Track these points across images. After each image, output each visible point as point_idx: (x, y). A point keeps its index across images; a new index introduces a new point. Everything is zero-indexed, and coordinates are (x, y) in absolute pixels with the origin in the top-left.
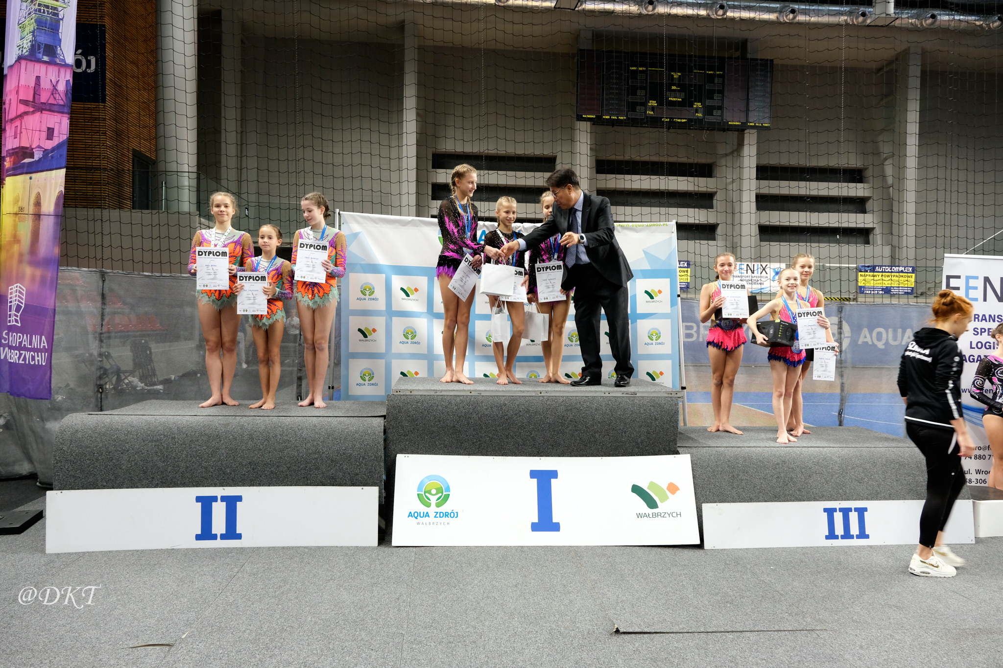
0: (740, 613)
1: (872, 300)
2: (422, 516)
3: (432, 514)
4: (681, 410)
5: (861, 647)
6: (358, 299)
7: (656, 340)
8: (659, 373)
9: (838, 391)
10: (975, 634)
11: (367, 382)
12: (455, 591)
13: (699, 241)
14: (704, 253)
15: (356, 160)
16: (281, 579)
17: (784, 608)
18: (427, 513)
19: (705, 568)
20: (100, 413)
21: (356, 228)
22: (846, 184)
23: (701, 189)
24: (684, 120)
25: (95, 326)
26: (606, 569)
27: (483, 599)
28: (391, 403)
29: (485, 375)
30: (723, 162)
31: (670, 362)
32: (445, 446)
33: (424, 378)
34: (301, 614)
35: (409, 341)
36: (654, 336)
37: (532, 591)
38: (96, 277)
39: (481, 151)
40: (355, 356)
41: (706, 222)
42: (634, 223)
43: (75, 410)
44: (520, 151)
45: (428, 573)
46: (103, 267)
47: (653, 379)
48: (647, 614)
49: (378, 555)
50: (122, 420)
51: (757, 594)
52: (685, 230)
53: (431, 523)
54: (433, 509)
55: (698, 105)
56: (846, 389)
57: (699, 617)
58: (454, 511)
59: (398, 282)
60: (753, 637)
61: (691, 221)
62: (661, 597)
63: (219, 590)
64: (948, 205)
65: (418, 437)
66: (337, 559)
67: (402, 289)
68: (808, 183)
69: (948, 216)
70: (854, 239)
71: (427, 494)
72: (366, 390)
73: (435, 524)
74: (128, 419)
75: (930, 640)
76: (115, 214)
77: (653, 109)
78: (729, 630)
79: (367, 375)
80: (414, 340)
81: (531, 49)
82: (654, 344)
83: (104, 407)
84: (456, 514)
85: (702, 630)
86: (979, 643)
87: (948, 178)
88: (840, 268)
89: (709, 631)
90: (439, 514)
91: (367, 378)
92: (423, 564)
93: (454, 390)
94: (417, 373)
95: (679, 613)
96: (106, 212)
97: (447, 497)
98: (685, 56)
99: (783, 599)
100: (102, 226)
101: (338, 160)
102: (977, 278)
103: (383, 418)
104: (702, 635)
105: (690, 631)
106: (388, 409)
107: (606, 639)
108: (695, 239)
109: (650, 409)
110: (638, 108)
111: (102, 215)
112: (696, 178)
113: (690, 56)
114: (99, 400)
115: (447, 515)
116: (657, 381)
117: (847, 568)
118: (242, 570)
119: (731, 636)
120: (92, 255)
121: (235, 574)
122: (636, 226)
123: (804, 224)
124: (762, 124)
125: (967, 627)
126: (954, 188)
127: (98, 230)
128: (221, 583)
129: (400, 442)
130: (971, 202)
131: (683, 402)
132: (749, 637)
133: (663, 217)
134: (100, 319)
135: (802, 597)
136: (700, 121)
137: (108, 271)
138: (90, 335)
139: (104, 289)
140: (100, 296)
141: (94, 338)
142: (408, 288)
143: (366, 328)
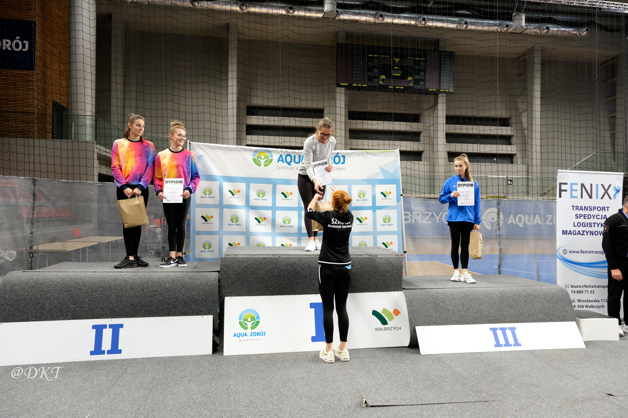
0: (443, 392)
1: (517, 197)
2: (242, 335)
3: (249, 334)
4: (404, 265)
5: (516, 411)
6: (201, 197)
7: (388, 222)
8: (390, 243)
9: (498, 253)
10: (583, 401)
11: (207, 250)
12: (265, 383)
13: (413, 162)
14: (417, 169)
15: (201, 109)
16: (152, 377)
17: (469, 388)
18: (246, 333)
19: (420, 364)
20: (31, 271)
21: (200, 152)
22: (500, 127)
23: (414, 130)
24: (402, 88)
25: (29, 215)
26: (359, 366)
27: (282, 387)
28: (223, 263)
29: (282, 245)
30: (426, 113)
31: (397, 236)
32: (258, 290)
33: (243, 247)
34: (165, 399)
35: (234, 223)
36: (387, 220)
37: (313, 381)
38: (29, 183)
39: (280, 105)
40: (199, 233)
41: (418, 150)
42: (374, 151)
43: (14, 270)
44: (303, 105)
45: (247, 371)
46: (34, 176)
47: (386, 247)
48: (386, 394)
49: (215, 360)
50: (45, 277)
51: (452, 379)
52: (405, 155)
53: (249, 340)
54: (249, 332)
55: (410, 78)
56: (502, 252)
57: (417, 395)
58: (263, 332)
59: (227, 187)
60: (450, 406)
61: (409, 149)
62: (394, 383)
63: (111, 385)
64: (560, 140)
65: (240, 285)
66: (188, 364)
67: (230, 191)
68: (478, 126)
69: (560, 147)
70: (505, 161)
71: (245, 322)
72: (207, 255)
73: (251, 340)
74: (49, 275)
75: (557, 405)
76: (43, 141)
77: (383, 80)
78: (436, 403)
79: (207, 245)
80: (237, 223)
81: (310, 43)
82: (387, 225)
83: (32, 267)
84: (264, 333)
85: (420, 403)
86: (586, 406)
87: (560, 124)
88: (498, 178)
89: (424, 403)
90: (253, 334)
91: (207, 247)
92: (244, 365)
93: (263, 255)
94: (239, 244)
95: (405, 393)
96: (37, 141)
97: (258, 323)
98: (404, 49)
99: (468, 382)
100: (34, 150)
101: (189, 109)
102: (577, 184)
103: (218, 273)
104: (419, 406)
105: (412, 404)
106: (221, 267)
107: (360, 410)
108: (411, 160)
109: (385, 266)
110: (374, 80)
111: (34, 143)
112: (411, 123)
113: (407, 49)
114: (30, 262)
115: (258, 334)
116: (389, 248)
117: (506, 362)
118: (125, 372)
119: (436, 406)
120: (27, 168)
121: (121, 375)
122: (375, 152)
123: (476, 152)
124: (449, 90)
125: (578, 396)
126: (563, 130)
127: (31, 152)
128: (112, 381)
129: (228, 288)
130: (573, 139)
131: (405, 261)
132: (447, 407)
133: (391, 147)
134: (31, 210)
135: (480, 381)
136: (411, 88)
137: (38, 179)
138: (25, 220)
139: (35, 191)
140: (32, 195)
141: (28, 222)
142: (234, 190)
143: (207, 216)
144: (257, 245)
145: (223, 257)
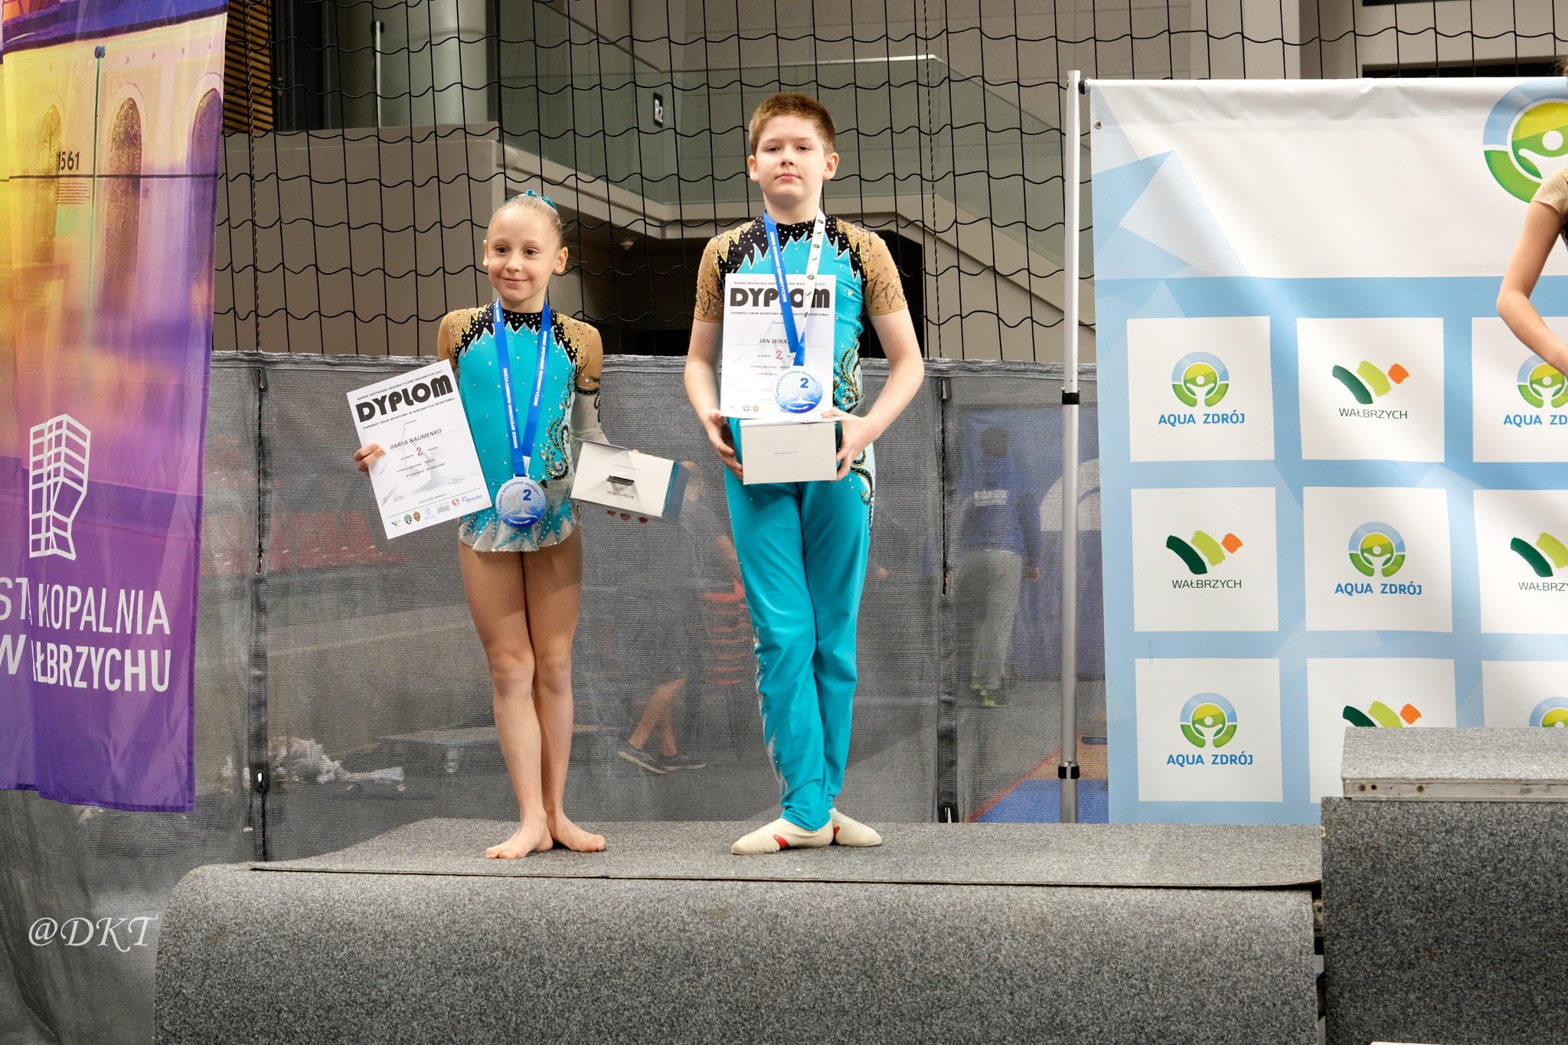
6: (1162, 420)
11: (1208, 751)
21: (1149, 140)
25: (238, 555)
28: (1343, 833)
33: (1448, 732)
35: (1377, 581)
38: (237, 379)
40: (1155, 645)
46: (258, 344)
50: (363, 891)
59: (1321, 346)
67: (1341, 373)
72: (1208, 783)
74: (381, 888)
76: (293, 145)
79: (1209, 721)
80: (1396, 579)
83: (274, 847)
91: (1209, 734)
94: (1410, 713)
96: (264, 146)
100: (253, 196)
103: (1306, 896)
106: (1327, 859)
111: (251, 159)
114: (258, 819)
120: (222, 303)
127: (240, 213)
129: (1381, 991)
134: (251, 530)
137: (277, 355)
138: (225, 586)
139: (264, 422)
140: (252, 448)
141: (237, 594)
142: (1365, 366)
143: (1199, 536)
144: (1533, 721)
145: (1337, 792)
